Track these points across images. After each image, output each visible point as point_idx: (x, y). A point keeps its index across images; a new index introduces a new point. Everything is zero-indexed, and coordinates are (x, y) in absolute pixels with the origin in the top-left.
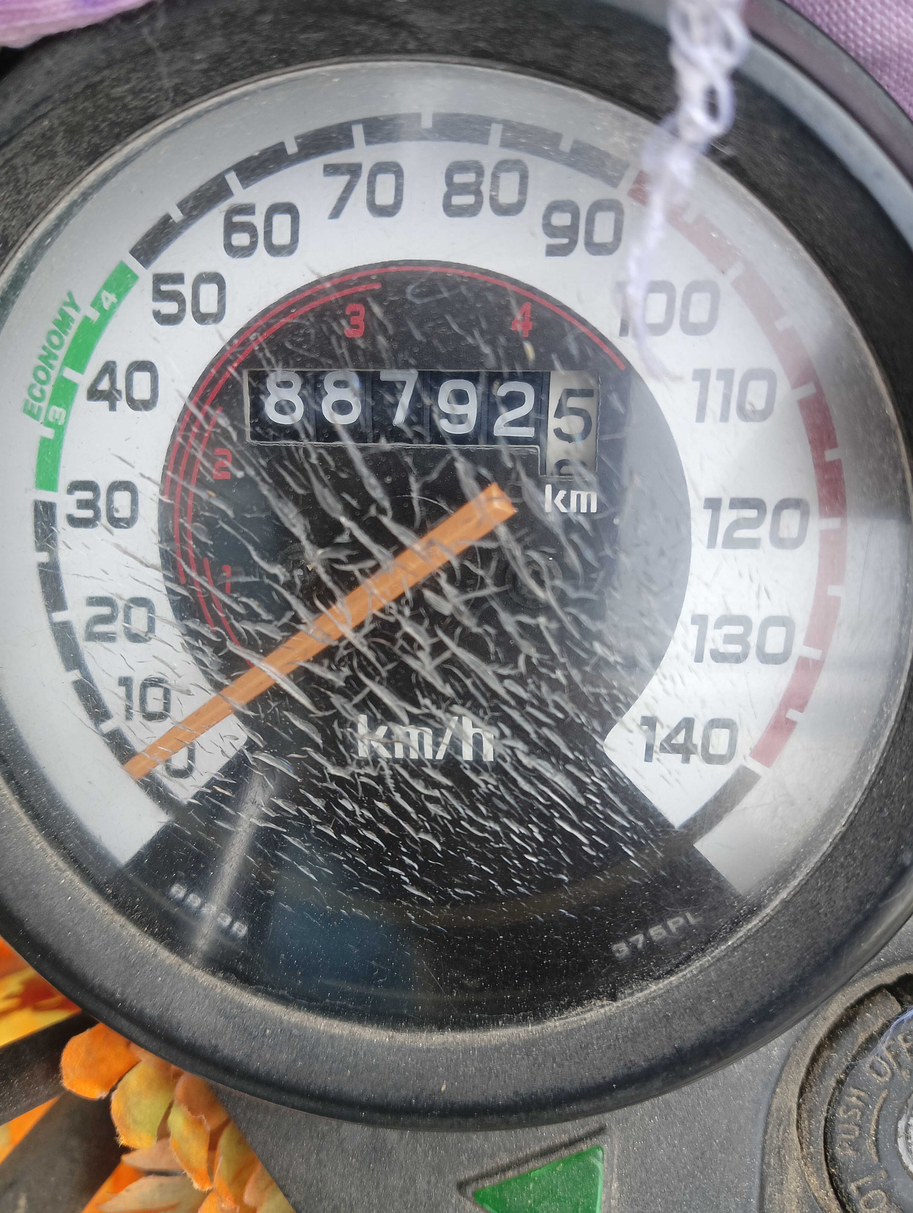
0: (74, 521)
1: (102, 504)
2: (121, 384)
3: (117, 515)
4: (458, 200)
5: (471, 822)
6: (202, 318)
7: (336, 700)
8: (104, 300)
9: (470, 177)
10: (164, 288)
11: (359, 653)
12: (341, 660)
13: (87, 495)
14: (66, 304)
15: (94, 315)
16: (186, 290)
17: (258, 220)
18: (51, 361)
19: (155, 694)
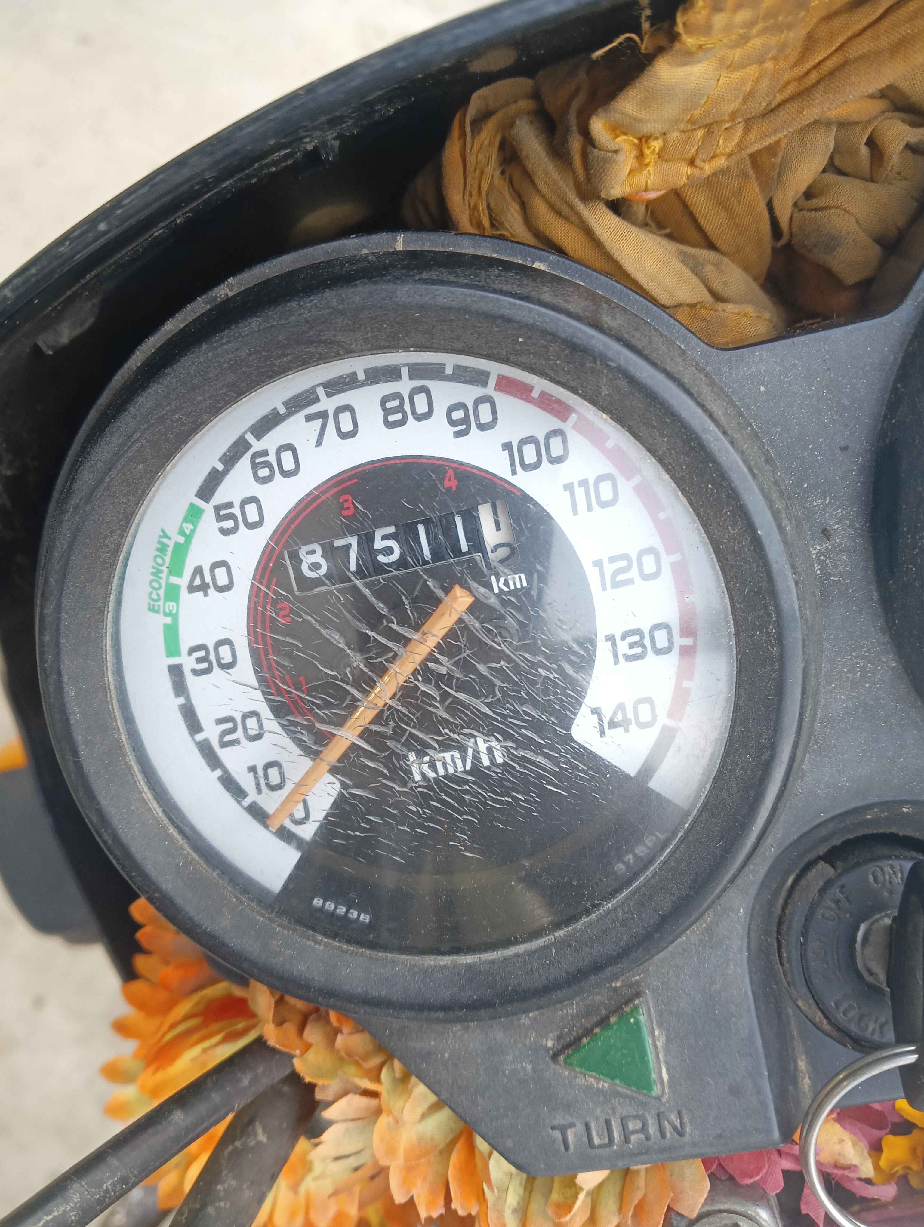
0: (196, 672)
1: (212, 657)
2: (208, 579)
3: (223, 662)
4: (392, 418)
5: (494, 801)
6: (251, 526)
7: (390, 744)
8: (186, 530)
9: (396, 403)
10: (222, 513)
11: (397, 710)
12: (388, 717)
13: (202, 654)
14: (162, 537)
15: (181, 540)
16: (236, 510)
17: (272, 458)
18: (160, 575)
19: (273, 772)
